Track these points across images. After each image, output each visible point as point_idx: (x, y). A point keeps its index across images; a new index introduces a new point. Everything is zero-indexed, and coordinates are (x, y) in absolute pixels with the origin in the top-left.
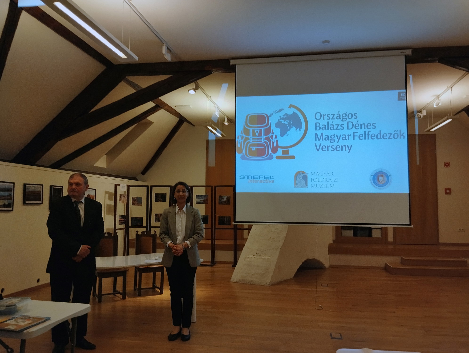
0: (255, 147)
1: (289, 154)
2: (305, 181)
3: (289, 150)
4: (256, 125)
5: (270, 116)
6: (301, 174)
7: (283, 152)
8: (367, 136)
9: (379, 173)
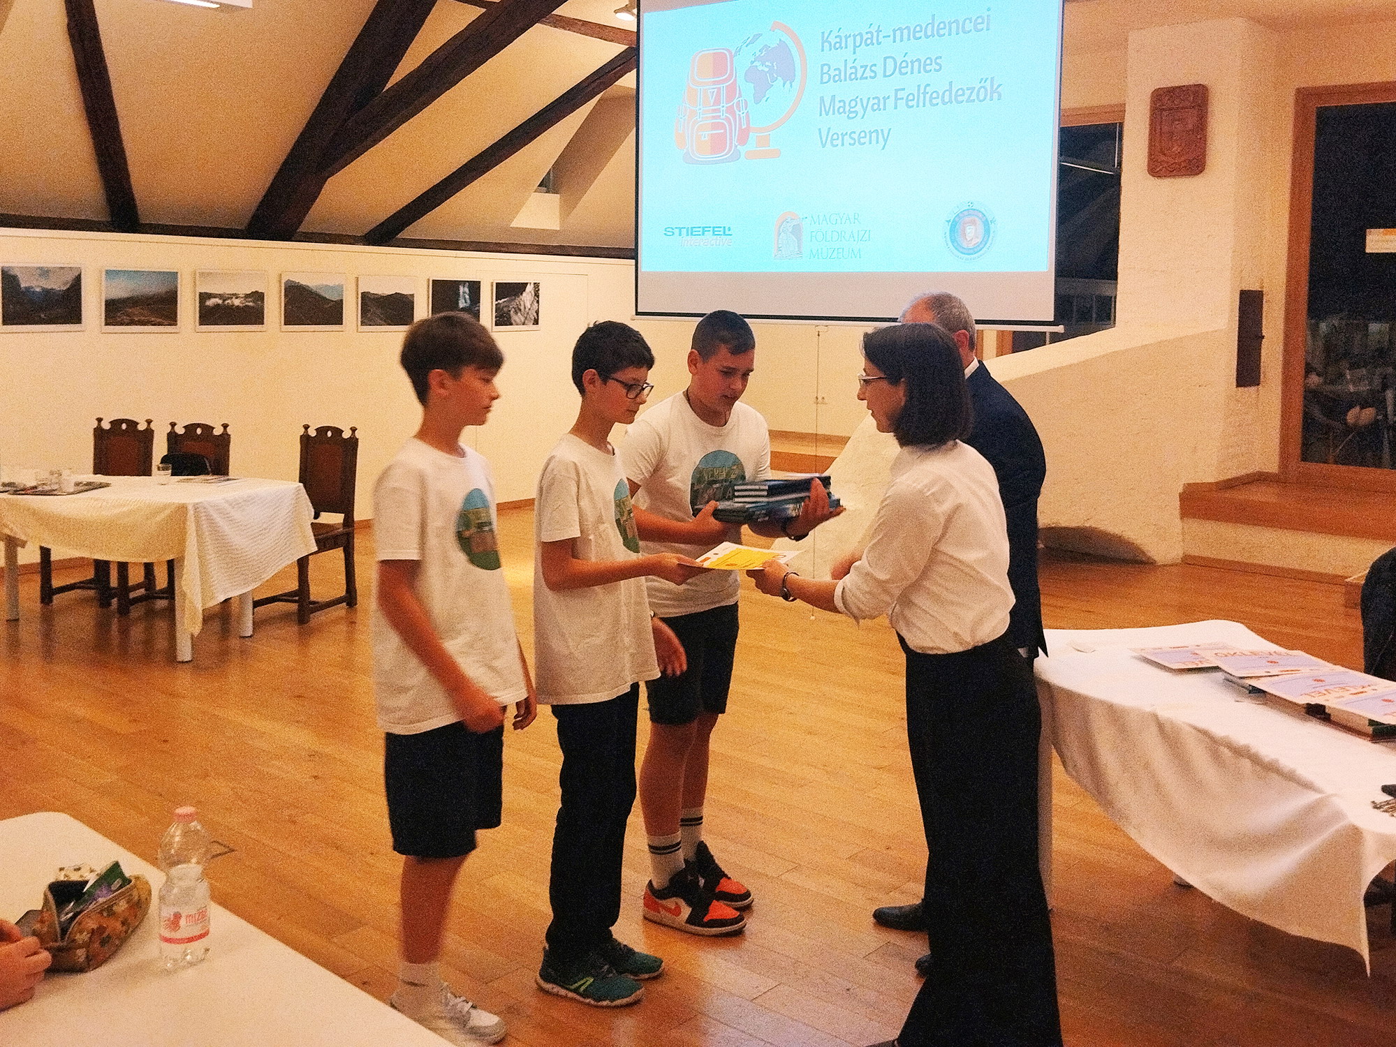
9: (966, 213)
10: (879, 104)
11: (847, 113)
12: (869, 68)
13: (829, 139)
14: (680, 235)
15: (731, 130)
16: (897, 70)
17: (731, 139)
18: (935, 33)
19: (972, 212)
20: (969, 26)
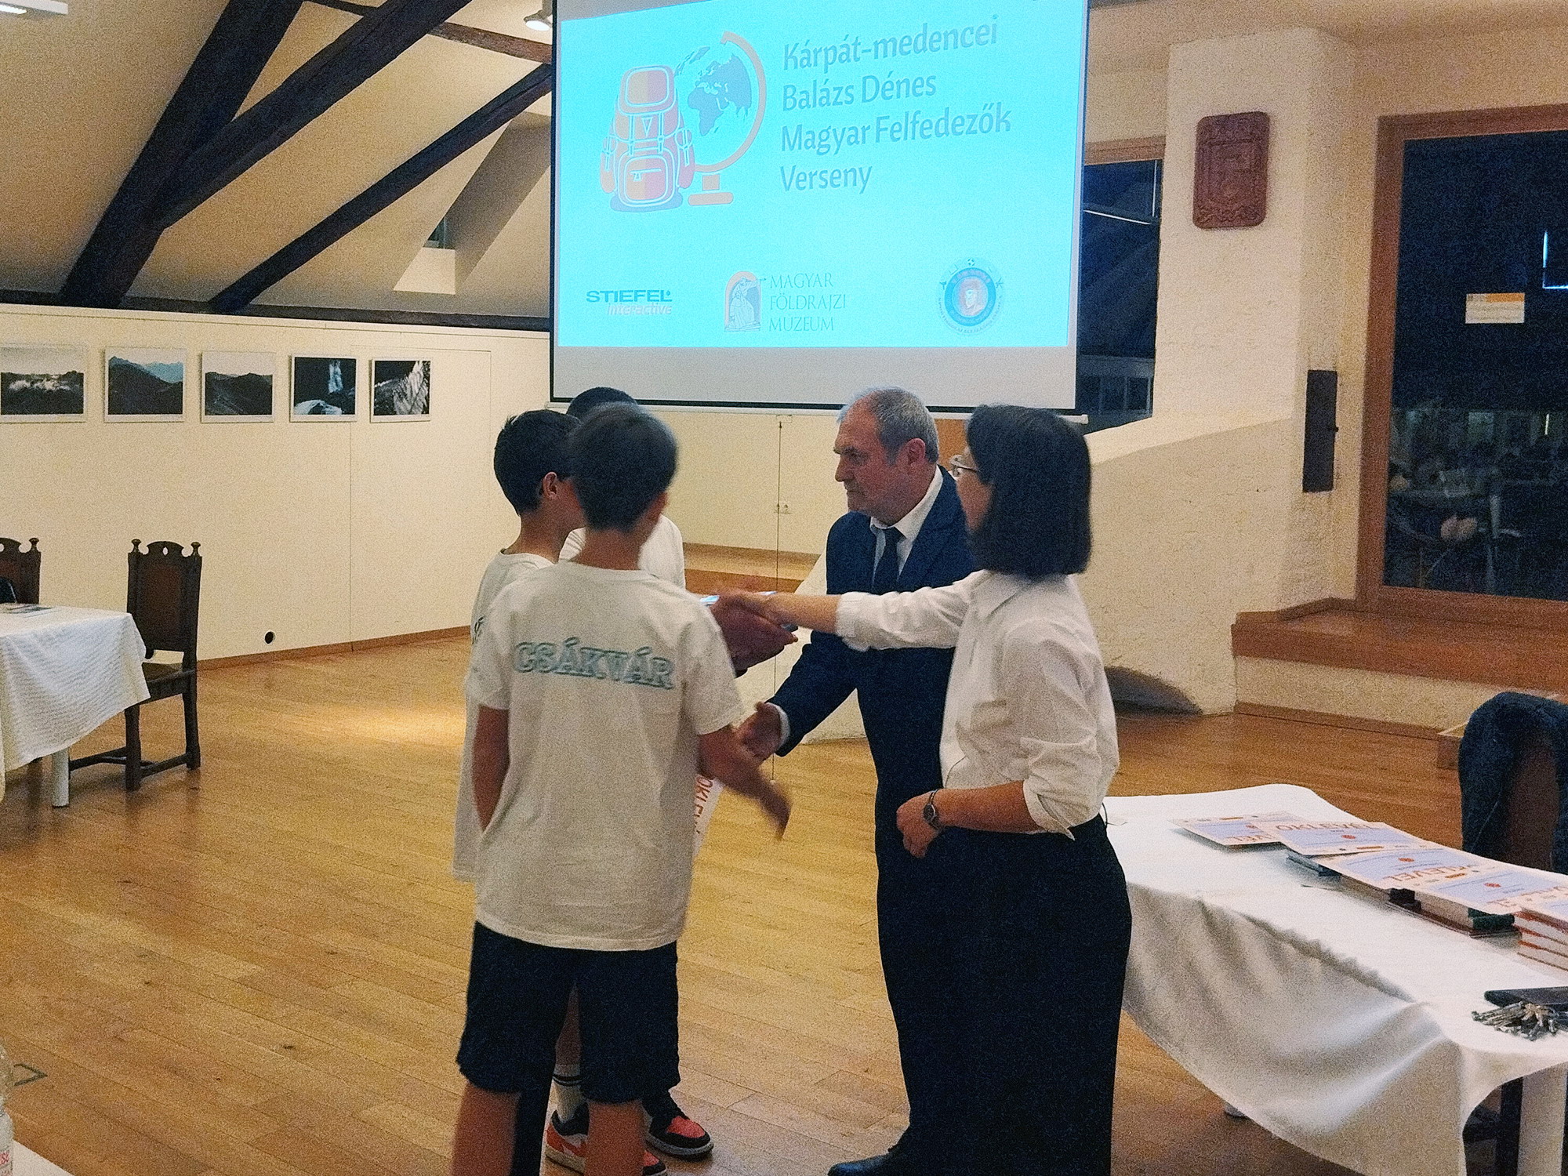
9: (965, 273)
10: (856, 136)
11: (817, 148)
12: (844, 88)
13: (795, 178)
14: (607, 301)
15: (671, 169)
16: (880, 93)
17: (671, 178)
18: (928, 45)
19: (973, 272)
20: (970, 38)
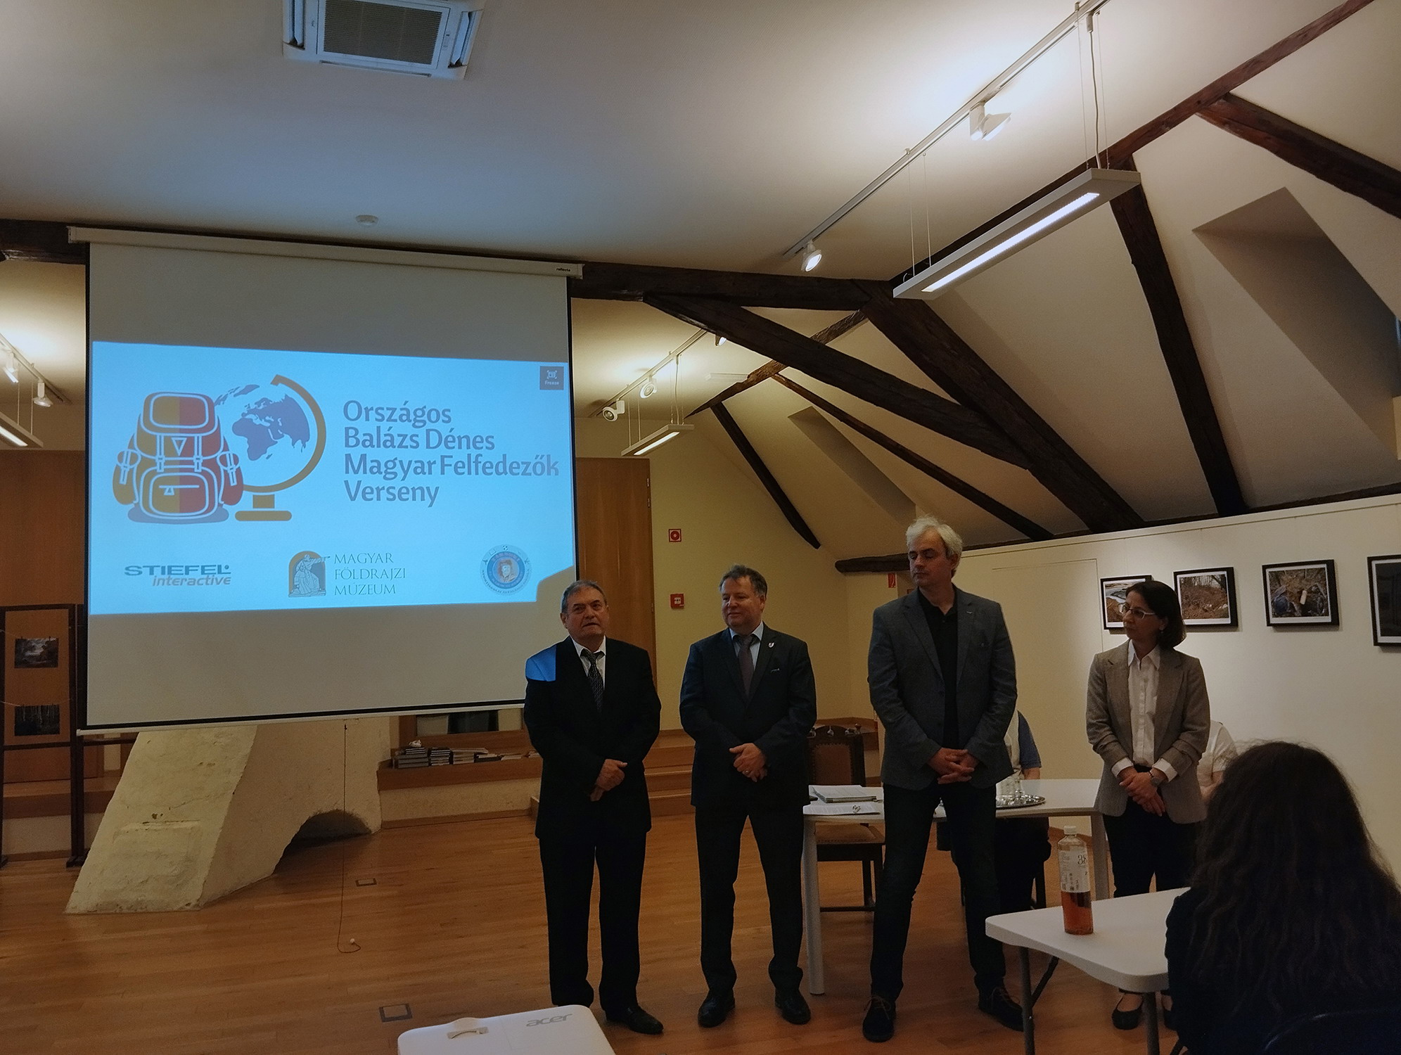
0: (172, 487)
1: (274, 507)
2: (318, 579)
3: (274, 495)
4: (176, 425)
5: (218, 402)
6: (308, 559)
7: (257, 502)
8: (473, 465)
